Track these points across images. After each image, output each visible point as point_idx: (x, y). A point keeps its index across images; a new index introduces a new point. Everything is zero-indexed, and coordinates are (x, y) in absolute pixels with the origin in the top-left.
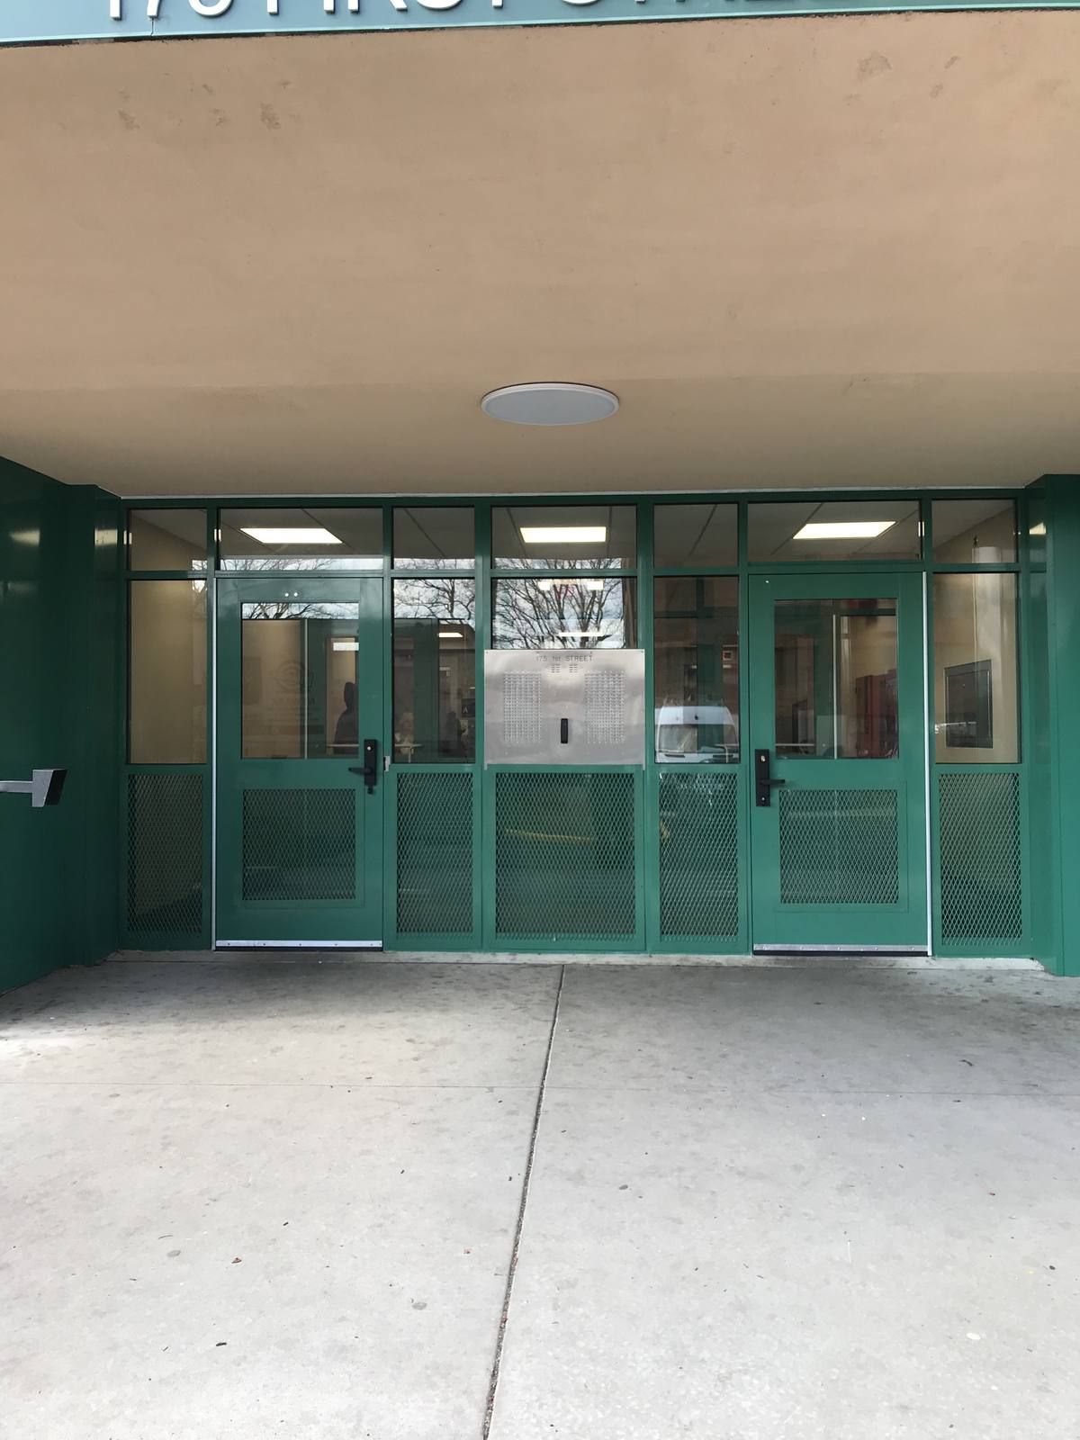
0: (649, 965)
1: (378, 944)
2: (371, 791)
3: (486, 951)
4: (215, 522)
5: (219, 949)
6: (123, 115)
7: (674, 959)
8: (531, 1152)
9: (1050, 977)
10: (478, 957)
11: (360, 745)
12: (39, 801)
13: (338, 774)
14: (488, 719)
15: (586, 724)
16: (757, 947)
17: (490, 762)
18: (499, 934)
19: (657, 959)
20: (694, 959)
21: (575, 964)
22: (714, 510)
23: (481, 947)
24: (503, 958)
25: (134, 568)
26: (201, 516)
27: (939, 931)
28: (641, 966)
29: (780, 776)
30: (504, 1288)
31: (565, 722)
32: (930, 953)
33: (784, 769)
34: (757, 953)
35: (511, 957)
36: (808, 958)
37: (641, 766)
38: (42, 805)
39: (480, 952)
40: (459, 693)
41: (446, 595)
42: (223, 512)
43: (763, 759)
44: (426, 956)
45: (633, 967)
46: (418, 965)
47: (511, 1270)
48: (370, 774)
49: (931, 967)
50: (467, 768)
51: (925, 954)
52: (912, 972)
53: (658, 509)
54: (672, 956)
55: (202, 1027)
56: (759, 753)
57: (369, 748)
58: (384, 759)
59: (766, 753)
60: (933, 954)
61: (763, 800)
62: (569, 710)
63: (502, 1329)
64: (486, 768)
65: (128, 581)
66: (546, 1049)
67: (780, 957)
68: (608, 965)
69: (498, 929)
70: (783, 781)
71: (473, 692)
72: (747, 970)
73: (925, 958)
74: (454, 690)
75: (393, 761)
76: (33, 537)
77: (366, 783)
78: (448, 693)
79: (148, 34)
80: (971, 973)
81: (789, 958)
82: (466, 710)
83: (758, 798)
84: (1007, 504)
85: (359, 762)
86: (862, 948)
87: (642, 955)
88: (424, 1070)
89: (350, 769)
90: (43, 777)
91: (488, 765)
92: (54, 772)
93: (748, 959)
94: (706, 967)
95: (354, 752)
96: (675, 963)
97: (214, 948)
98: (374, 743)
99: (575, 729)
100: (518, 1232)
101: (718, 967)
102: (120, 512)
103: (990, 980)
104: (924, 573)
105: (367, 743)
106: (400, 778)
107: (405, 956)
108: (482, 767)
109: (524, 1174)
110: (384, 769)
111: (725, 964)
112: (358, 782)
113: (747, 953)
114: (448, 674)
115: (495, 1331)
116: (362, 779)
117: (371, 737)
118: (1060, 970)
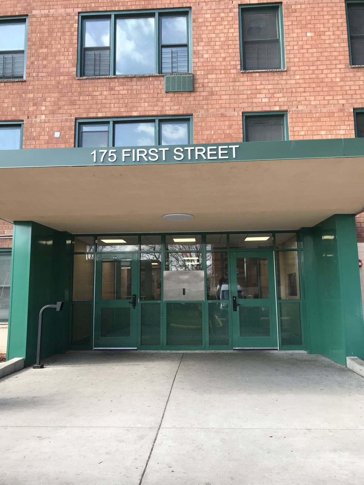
0: (206, 353)
1: (136, 348)
2: (134, 308)
3: (164, 350)
4: (96, 239)
5: (94, 350)
6: (94, 175)
7: (213, 351)
8: (173, 385)
9: (308, 355)
10: (162, 351)
11: (132, 297)
12: (58, 309)
13: (125, 303)
14: (164, 289)
15: (189, 290)
16: (234, 348)
17: (165, 300)
18: (167, 346)
19: (208, 352)
20: (217, 351)
21: (187, 353)
22: (222, 236)
23: (162, 349)
24: (168, 352)
25: (75, 251)
26: (92, 238)
27: (281, 344)
28: (204, 353)
29: (239, 303)
30: (166, 404)
31: (184, 290)
32: (278, 349)
33: (240, 301)
34: (234, 350)
35: (170, 351)
36: (247, 351)
37: (204, 301)
38: (59, 310)
39: (162, 350)
40: (157, 281)
41: (153, 248)
42: (98, 237)
43: (234, 299)
44: (148, 351)
45: (202, 353)
46: (147, 353)
47: (167, 402)
48: (134, 303)
49: (279, 353)
50: (159, 302)
51: (277, 350)
52: (273, 354)
53: (207, 235)
54: (212, 351)
55: (95, 365)
56: (234, 297)
57: (134, 297)
58: (138, 300)
59: (235, 297)
60: (279, 350)
61: (235, 310)
62: (185, 286)
63: (165, 409)
64: (164, 301)
65: (73, 254)
66: (178, 368)
67: (240, 351)
68: (195, 353)
69: (167, 344)
70: (240, 304)
71: (161, 281)
72: (231, 354)
73: (277, 351)
74: (155, 280)
75: (140, 300)
76: (50, 243)
77: (133, 306)
78: (154, 281)
79: (101, 165)
80: (289, 354)
81: (242, 351)
82: (159, 286)
83: (234, 309)
84: (295, 234)
85: (131, 300)
86: (261, 348)
87: (204, 351)
88: (149, 372)
89: (129, 302)
90: (59, 304)
91: (165, 301)
92: (62, 303)
93: (232, 351)
94: (221, 353)
95: (130, 298)
96: (213, 352)
97: (93, 350)
98: (135, 295)
99: (186, 291)
100: (169, 397)
101: (224, 353)
102: (72, 237)
103: (292, 355)
104: (274, 252)
105: (133, 295)
106: (142, 304)
107: (143, 351)
108: (163, 302)
109: (171, 388)
110: (138, 302)
111: (225, 352)
112: (131, 306)
113: (232, 350)
114: (154, 275)
115: (164, 410)
116: (132, 305)
117: (134, 294)
118: (310, 353)
